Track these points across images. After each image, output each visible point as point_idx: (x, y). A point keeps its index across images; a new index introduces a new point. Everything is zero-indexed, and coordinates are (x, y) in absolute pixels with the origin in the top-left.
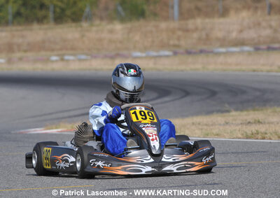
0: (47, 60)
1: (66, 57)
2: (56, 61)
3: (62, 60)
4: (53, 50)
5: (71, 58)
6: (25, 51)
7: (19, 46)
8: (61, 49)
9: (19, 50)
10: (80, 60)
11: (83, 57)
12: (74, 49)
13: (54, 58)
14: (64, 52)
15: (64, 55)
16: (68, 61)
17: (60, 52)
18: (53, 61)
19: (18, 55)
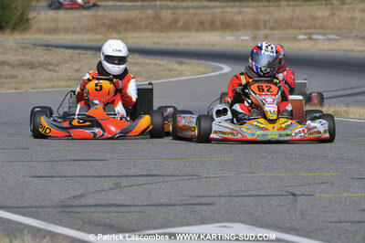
0: (295, 39)
1: (315, 37)
2: (304, 39)
3: (310, 39)
4: (300, 29)
5: (320, 37)
6: (272, 29)
7: (265, 22)
8: (310, 28)
9: (265, 28)
10: (329, 40)
11: (333, 37)
12: (323, 28)
13: (302, 37)
14: (312, 31)
15: (312, 34)
16: (316, 40)
17: (308, 31)
18: (300, 40)
19: (264, 32)
